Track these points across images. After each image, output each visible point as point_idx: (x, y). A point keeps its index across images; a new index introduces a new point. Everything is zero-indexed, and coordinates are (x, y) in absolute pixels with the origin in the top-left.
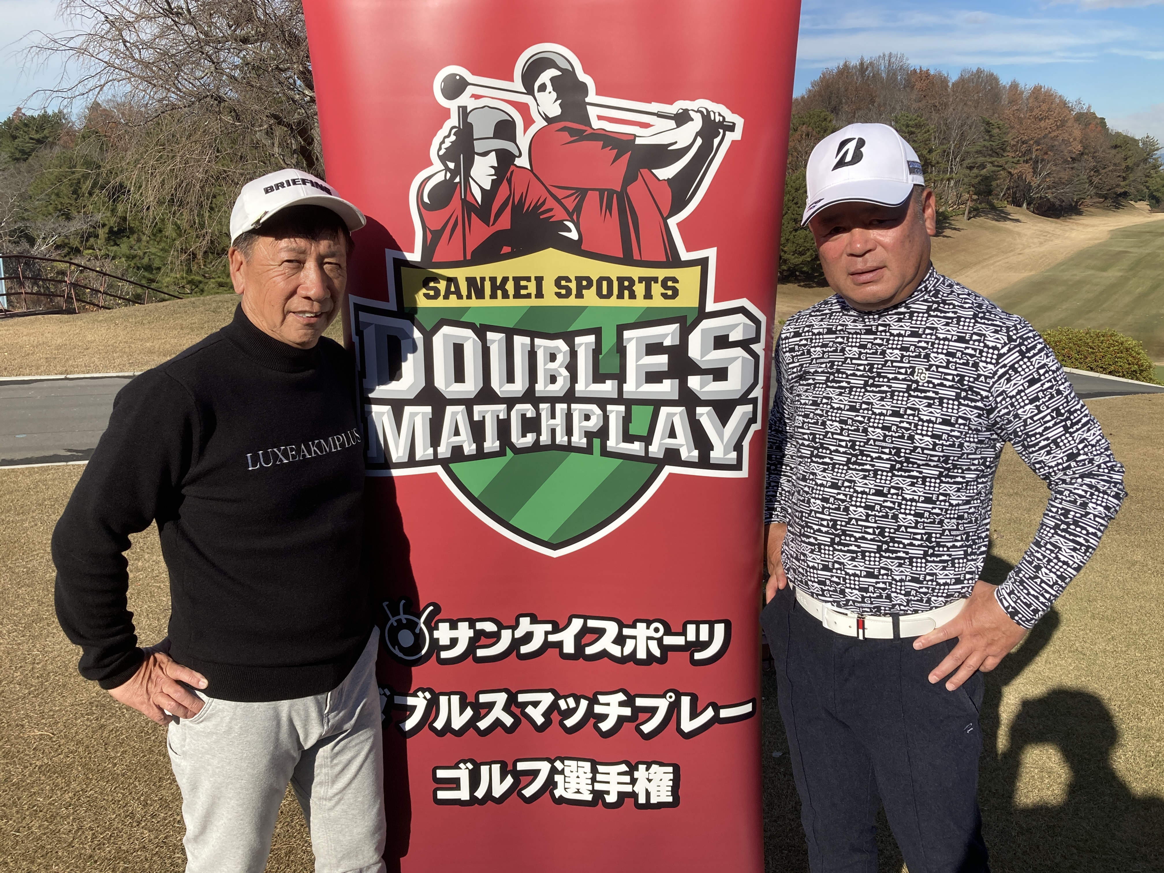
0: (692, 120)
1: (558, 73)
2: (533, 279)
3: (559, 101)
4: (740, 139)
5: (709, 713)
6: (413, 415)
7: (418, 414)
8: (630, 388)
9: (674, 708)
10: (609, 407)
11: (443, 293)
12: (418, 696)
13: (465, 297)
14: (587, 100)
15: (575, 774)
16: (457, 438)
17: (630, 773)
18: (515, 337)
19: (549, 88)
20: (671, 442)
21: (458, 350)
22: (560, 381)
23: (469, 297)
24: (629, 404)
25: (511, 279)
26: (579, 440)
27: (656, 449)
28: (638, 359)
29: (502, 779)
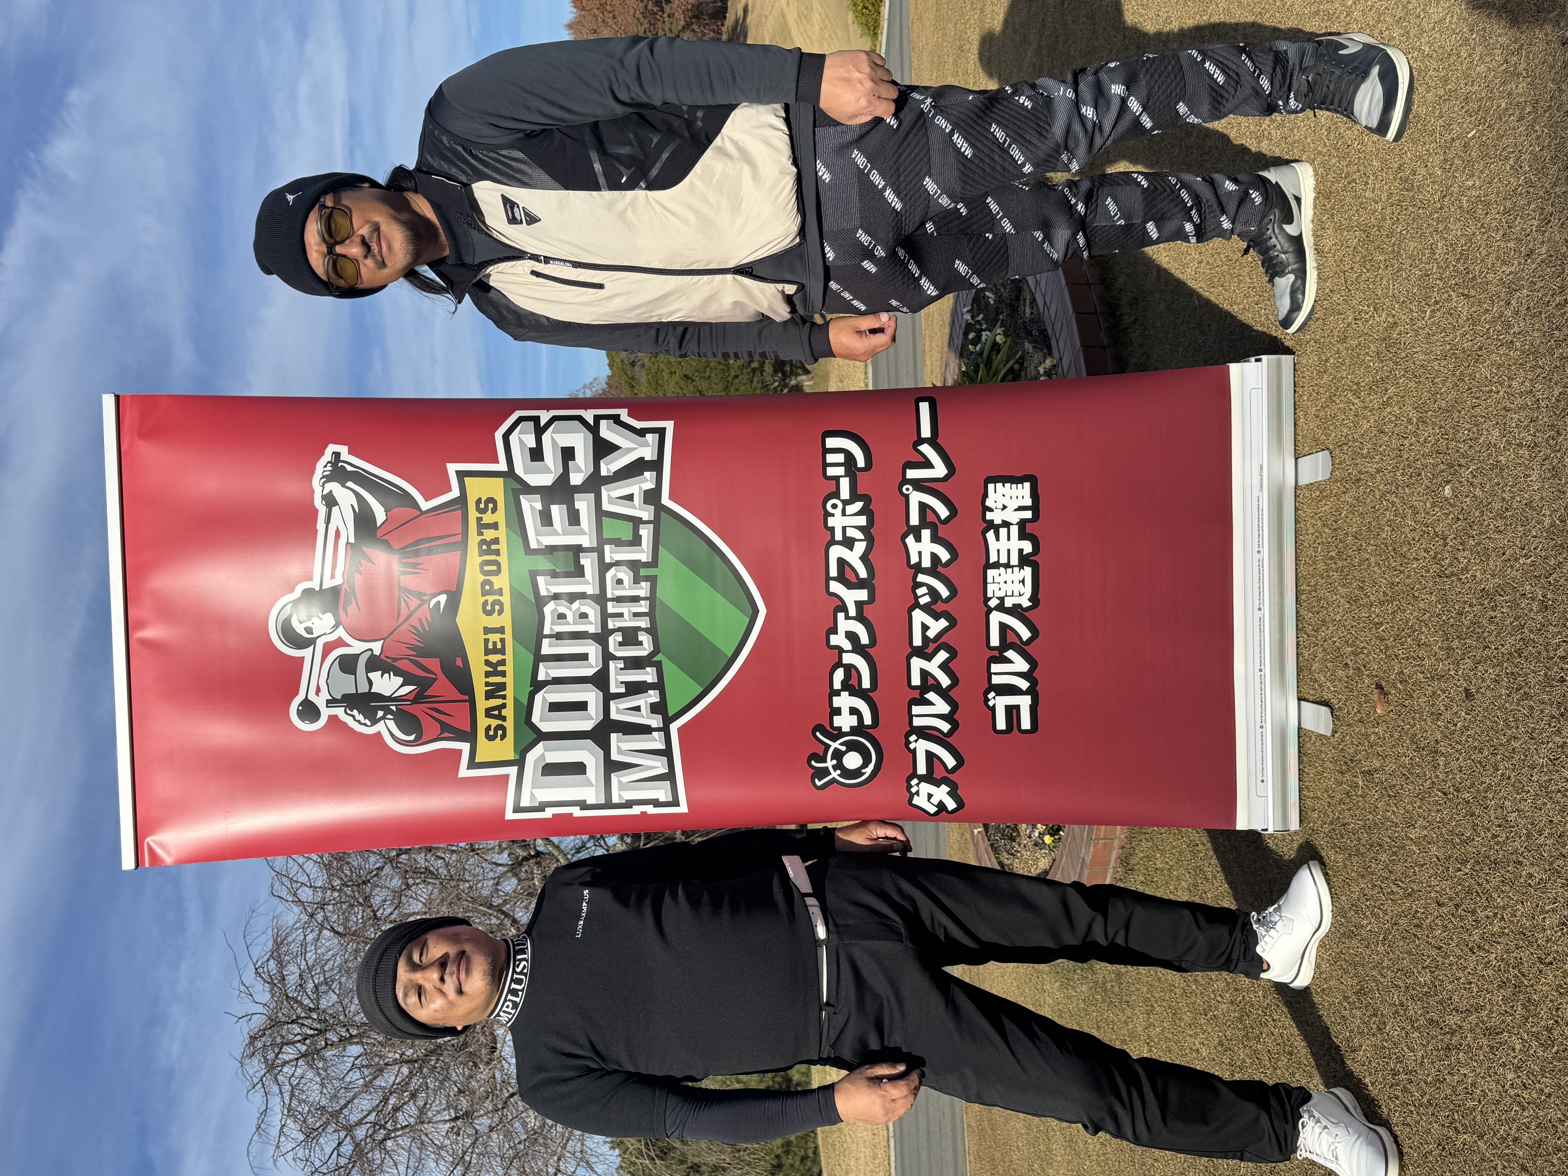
0: (331, 491)
1: (294, 616)
2: (486, 637)
3: (320, 614)
4: (347, 447)
5: (926, 449)
6: (620, 751)
7: (618, 747)
8: (586, 540)
9: (919, 485)
10: (608, 560)
11: (500, 722)
12: (915, 748)
13: (504, 701)
14: (317, 589)
15: (1002, 585)
16: (643, 709)
18: (542, 653)
19: (308, 623)
20: (638, 499)
21: (555, 707)
22: (585, 609)
23: (504, 697)
24: (602, 541)
25: (487, 658)
26: (643, 590)
27: (646, 513)
28: (556, 534)
29: (1009, 661)
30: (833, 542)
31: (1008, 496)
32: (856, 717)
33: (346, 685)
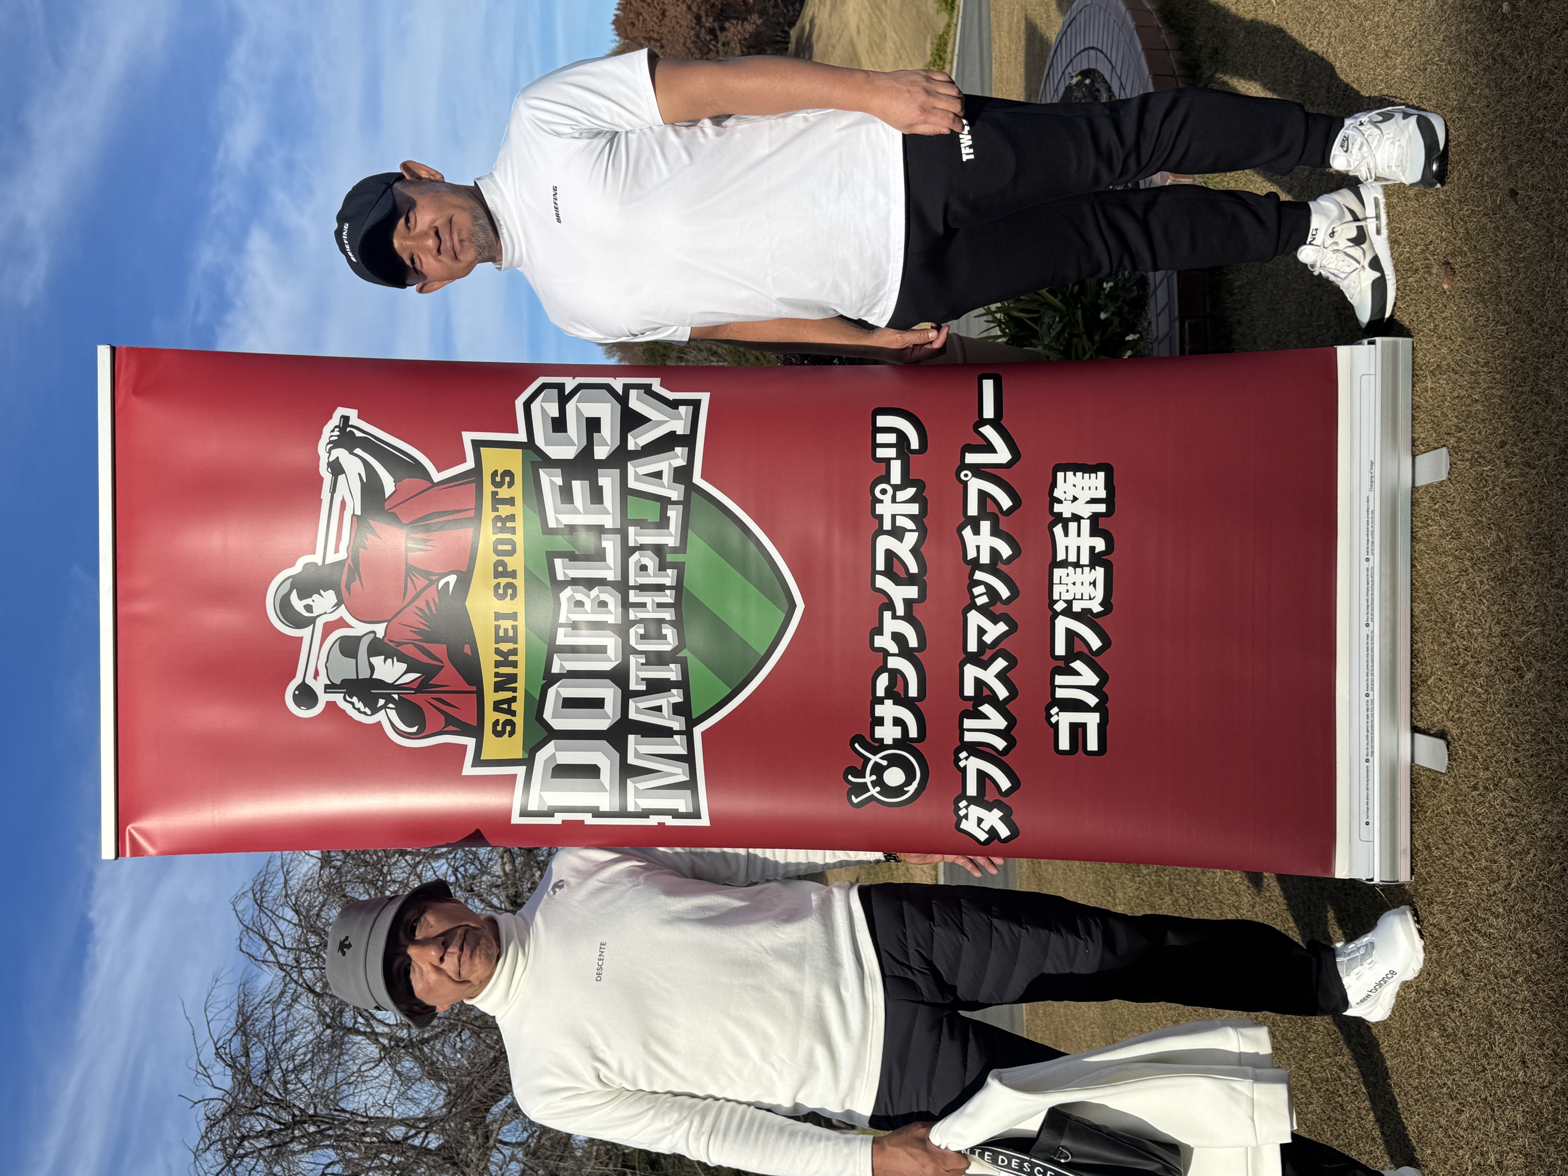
0: (338, 458)
1: (294, 592)
3: (322, 592)
4: (356, 411)
5: (988, 431)
6: (637, 755)
7: (636, 751)
8: (609, 521)
9: (979, 471)
10: (631, 543)
11: (509, 717)
12: (965, 766)
13: (514, 694)
14: (320, 564)
15: (1070, 587)
16: (665, 709)
18: (557, 643)
19: (308, 601)
20: (667, 477)
21: (570, 703)
22: (604, 597)
23: (514, 690)
24: (626, 521)
25: (497, 646)
26: (669, 578)
27: (675, 493)
28: (577, 512)
29: (1076, 673)
30: (881, 532)
31: (1079, 487)
32: (900, 728)
33: (346, 669)
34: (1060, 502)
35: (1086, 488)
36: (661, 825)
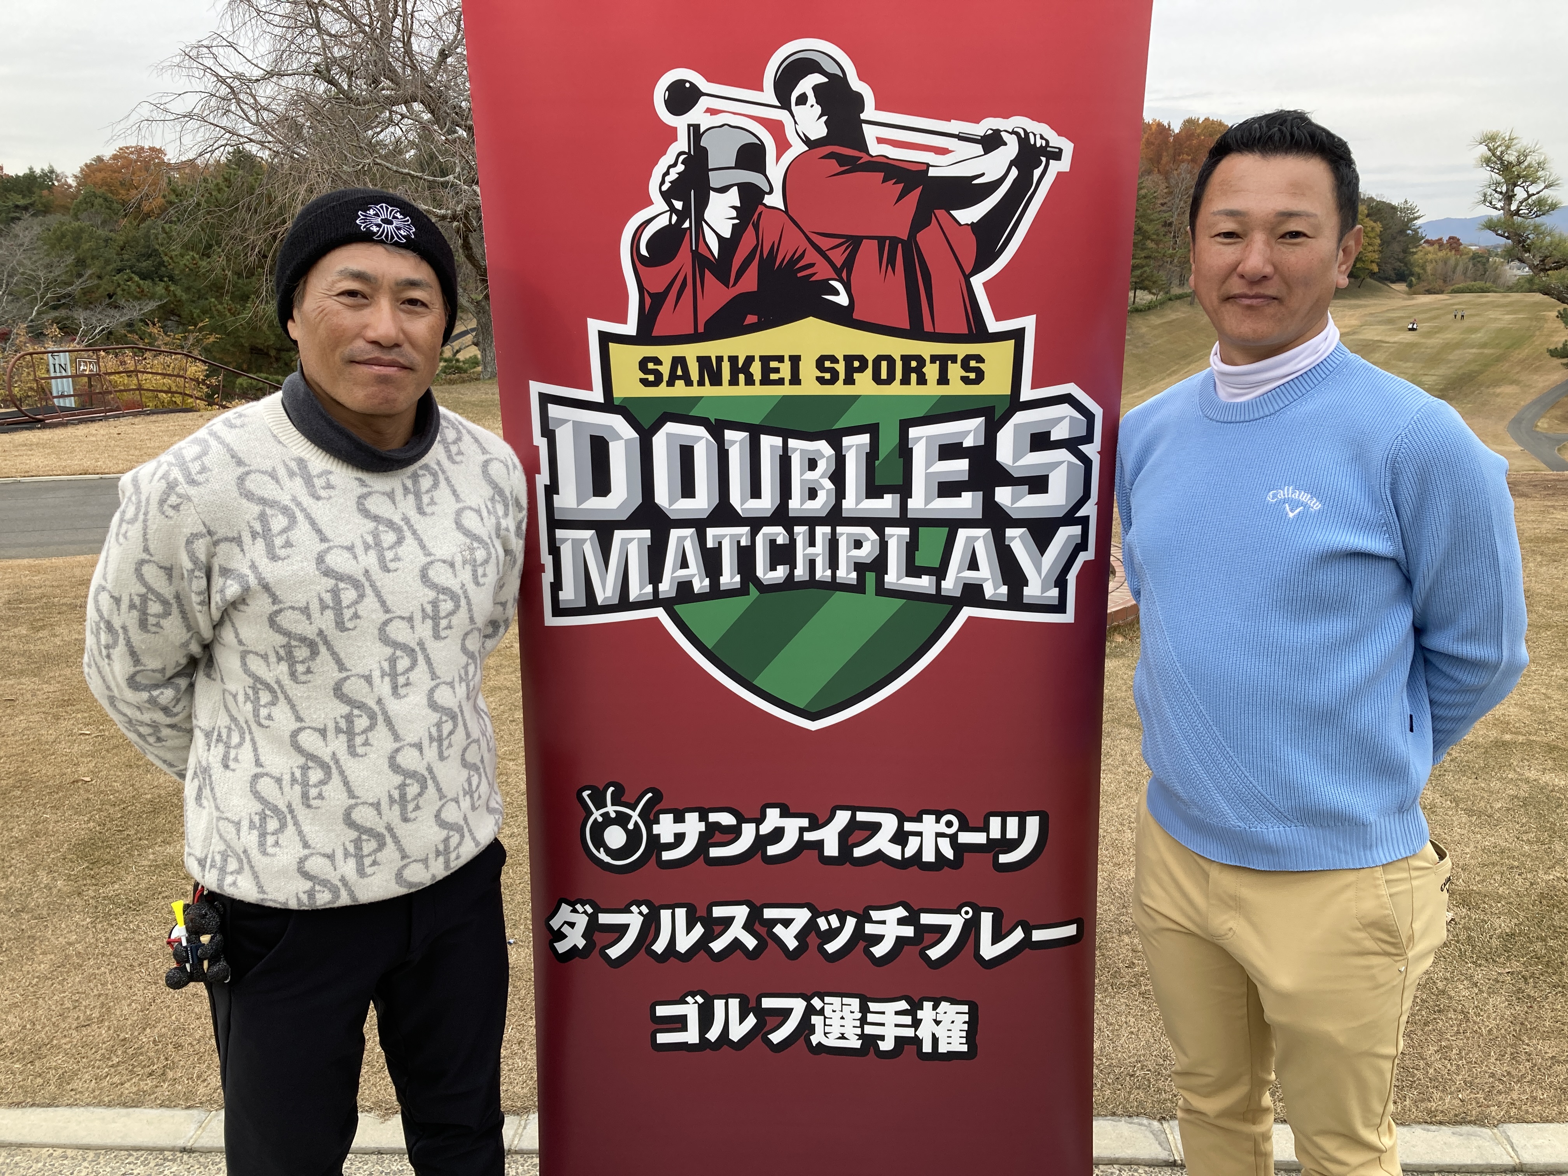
0: (1005, 144)
1: (823, 79)
2: (786, 359)
3: (825, 118)
4: (1068, 169)
5: (1018, 935)
6: (625, 542)
7: (631, 540)
8: (917, 504)
9: (971, 928)
10: (888, 531)
11: (666, 377)
12: (632, 912)
13: (695, 383)
14: (863, 116)
15: (839, 1014)
16: (684, 572)
17: (912, 1012)
19: (812, 99)
20: (971, 576)
21: (687, 454)
22: (822, 496)
23: (701, 383)
24: (915, 525)
25: (757, 359)
26: (846, 574)
27: (950, 585)
28: (928, 465)
29: (742, 1019)
30: (902, 819)
31: (951, 1026)
32: (672, 841)
33: (720, 154)
34: (935, 1008)
35: (949, 1033)
36: (542, 568)
